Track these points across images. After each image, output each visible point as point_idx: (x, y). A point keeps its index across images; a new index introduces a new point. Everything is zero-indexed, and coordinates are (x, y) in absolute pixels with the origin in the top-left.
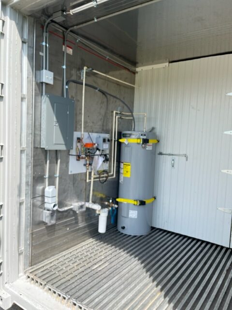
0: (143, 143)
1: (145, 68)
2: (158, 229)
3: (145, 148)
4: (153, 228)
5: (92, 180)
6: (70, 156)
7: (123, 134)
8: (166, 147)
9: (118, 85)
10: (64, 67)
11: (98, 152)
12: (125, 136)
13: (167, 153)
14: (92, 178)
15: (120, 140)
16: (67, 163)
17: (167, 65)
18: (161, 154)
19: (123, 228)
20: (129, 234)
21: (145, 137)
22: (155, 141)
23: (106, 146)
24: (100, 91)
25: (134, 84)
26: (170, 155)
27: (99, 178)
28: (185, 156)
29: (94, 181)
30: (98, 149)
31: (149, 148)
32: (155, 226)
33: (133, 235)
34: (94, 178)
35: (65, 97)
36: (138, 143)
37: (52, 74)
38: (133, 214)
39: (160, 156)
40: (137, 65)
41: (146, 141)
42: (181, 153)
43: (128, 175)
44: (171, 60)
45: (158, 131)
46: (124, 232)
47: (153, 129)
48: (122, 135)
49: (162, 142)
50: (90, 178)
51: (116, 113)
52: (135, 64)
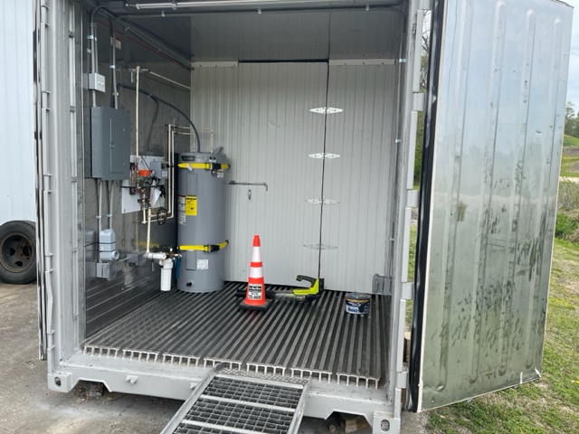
0: (213, 170)
1: (205, 64)
2: (232, 282)
3: (215, 175)
4: (226, 282)
5: (149, 222)
6: (123, 189)
7: (183, 157)
8: (240, 174)
9: (172, 87)
10: (114, 67)
11: (154, 183)
12: (186, 159)
13: (242, 182)
14: (149, 219)
15: (180, 165)
16: (120, 197)
17: (237, 65)
18: (233, 183)
19: (190, 285)
20: (197, 292)
21: (215, 161)
22: (227, 167)
23: (165, 174)
24: (152, 97)
25: (189, 86)
26: (244, 184)
27: (158, 217)
28: (265, 185)
29: (151, 223)
30: (154, 178)
31: (220, 175)
32: (227, 280)
33: (203, 292)
34: (152, 219)
35: (116, 108)
36: (206, 169)
37: (103, 78)
38: (203, 264)
39: (233, 186)
40: (193, 58)
41: (217, 167)
42: (260, 182)
43: (194, 213)
44: (241, 59)
45: (227, 152)
46: (191, 290)
47: (221, 149)
48: (180, 159)
49: (234, 167)
50: (147, 220)
51: (172, 127)
52: (189, 56)
